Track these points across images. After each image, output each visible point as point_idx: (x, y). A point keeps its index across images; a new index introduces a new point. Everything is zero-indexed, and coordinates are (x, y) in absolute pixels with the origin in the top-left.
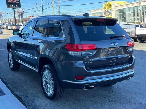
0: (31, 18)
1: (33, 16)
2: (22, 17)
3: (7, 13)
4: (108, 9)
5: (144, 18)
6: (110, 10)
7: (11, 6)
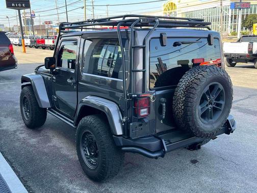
0: (46, 25)
1: (50, 23)
2: (32, 23)
3: (7, 17)
4: (170, 11)
5: (226, 25)
6: (173, 13)
7: (13, 5)
